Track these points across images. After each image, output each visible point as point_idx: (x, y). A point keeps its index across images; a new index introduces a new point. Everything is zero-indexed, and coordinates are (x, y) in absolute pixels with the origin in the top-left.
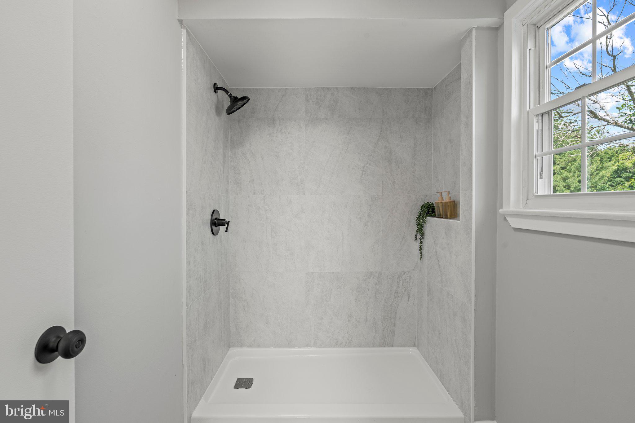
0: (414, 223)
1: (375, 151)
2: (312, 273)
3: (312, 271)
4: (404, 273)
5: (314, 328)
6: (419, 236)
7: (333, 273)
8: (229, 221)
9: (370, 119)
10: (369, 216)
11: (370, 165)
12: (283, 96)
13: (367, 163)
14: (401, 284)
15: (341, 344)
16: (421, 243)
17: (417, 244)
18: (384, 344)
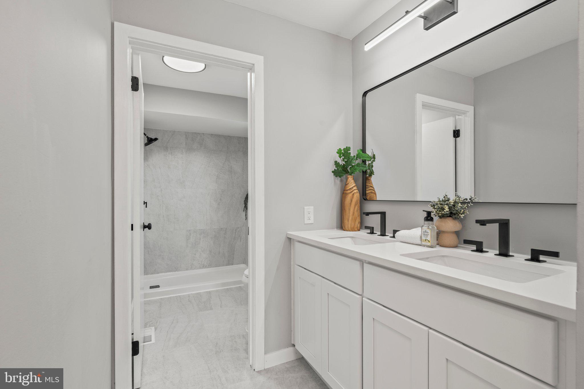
0: (243, 203)
1: (223, 167)
2: (190, 230)
3: (189, 229)
4: (238, 228)
5: (191, 260)
6: (245, 209)
7: (201, 230)
8: (146, 202)
9: (221, 150)
10: (221, 200)
11: (221, 174)
12: (172, 135)
13: (219, 173)
14: (237, 234)
15: (206, 267)
16: (246, 212)
17: (244, 213)
18: (228, 264)
